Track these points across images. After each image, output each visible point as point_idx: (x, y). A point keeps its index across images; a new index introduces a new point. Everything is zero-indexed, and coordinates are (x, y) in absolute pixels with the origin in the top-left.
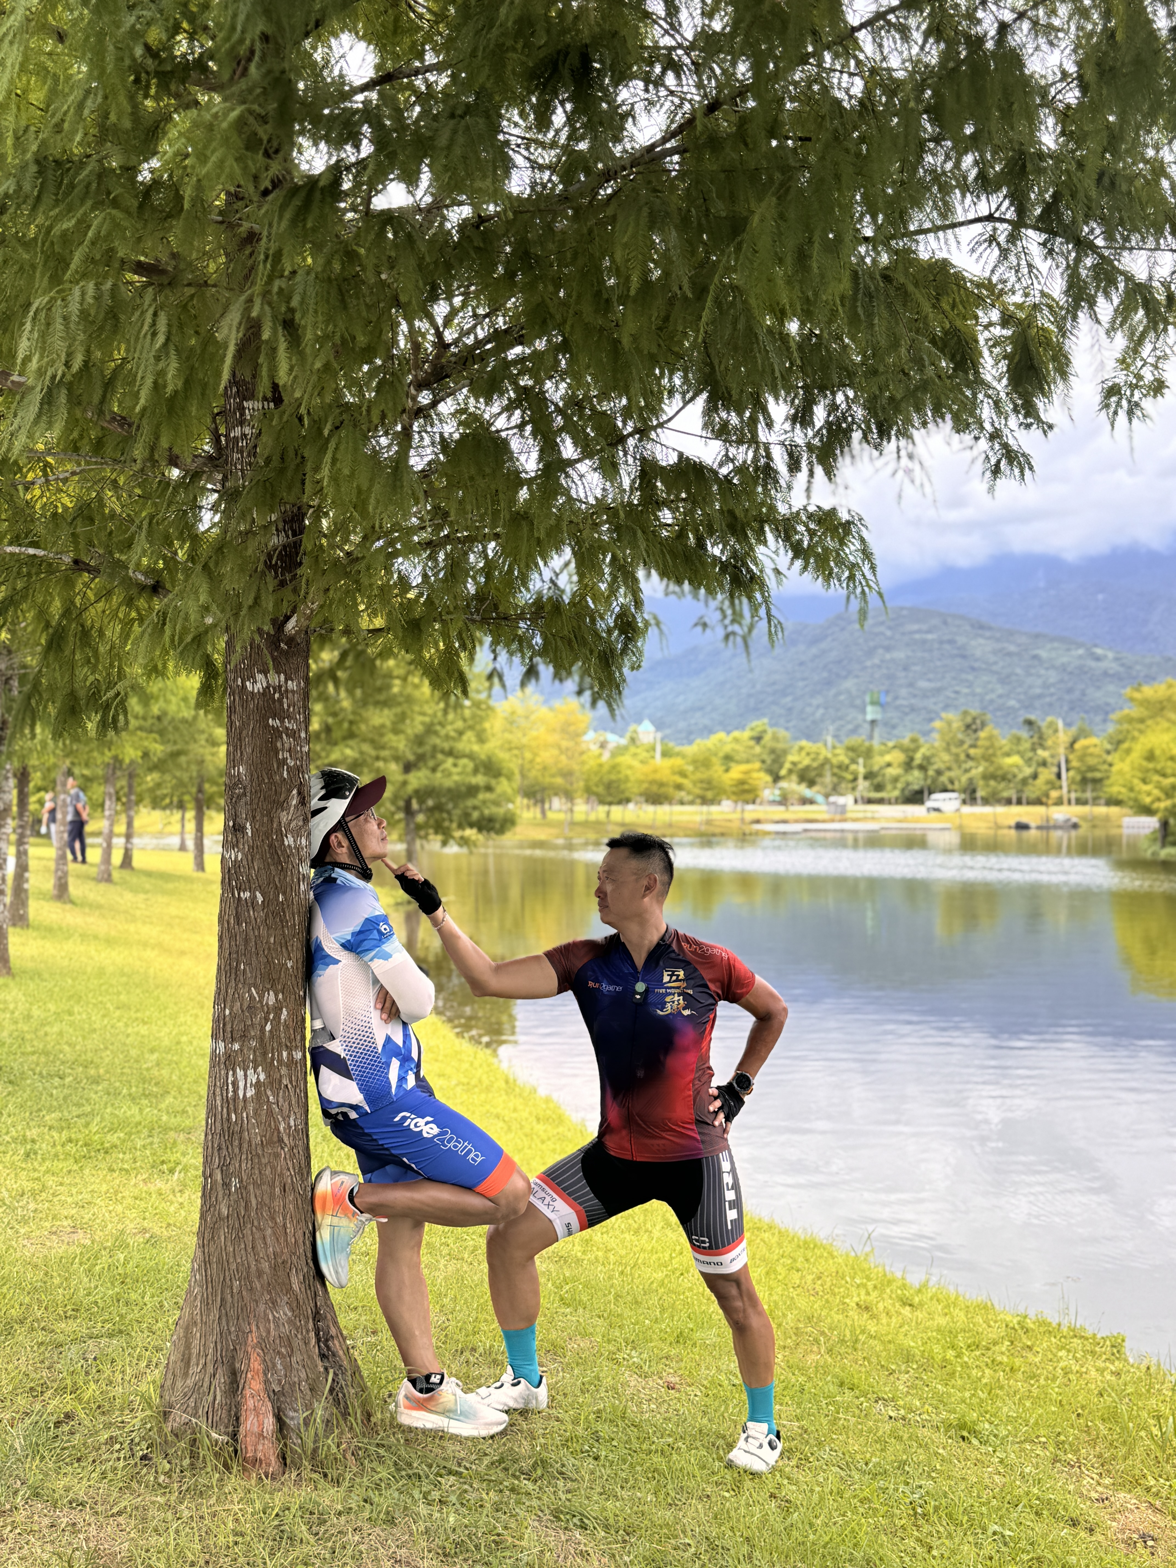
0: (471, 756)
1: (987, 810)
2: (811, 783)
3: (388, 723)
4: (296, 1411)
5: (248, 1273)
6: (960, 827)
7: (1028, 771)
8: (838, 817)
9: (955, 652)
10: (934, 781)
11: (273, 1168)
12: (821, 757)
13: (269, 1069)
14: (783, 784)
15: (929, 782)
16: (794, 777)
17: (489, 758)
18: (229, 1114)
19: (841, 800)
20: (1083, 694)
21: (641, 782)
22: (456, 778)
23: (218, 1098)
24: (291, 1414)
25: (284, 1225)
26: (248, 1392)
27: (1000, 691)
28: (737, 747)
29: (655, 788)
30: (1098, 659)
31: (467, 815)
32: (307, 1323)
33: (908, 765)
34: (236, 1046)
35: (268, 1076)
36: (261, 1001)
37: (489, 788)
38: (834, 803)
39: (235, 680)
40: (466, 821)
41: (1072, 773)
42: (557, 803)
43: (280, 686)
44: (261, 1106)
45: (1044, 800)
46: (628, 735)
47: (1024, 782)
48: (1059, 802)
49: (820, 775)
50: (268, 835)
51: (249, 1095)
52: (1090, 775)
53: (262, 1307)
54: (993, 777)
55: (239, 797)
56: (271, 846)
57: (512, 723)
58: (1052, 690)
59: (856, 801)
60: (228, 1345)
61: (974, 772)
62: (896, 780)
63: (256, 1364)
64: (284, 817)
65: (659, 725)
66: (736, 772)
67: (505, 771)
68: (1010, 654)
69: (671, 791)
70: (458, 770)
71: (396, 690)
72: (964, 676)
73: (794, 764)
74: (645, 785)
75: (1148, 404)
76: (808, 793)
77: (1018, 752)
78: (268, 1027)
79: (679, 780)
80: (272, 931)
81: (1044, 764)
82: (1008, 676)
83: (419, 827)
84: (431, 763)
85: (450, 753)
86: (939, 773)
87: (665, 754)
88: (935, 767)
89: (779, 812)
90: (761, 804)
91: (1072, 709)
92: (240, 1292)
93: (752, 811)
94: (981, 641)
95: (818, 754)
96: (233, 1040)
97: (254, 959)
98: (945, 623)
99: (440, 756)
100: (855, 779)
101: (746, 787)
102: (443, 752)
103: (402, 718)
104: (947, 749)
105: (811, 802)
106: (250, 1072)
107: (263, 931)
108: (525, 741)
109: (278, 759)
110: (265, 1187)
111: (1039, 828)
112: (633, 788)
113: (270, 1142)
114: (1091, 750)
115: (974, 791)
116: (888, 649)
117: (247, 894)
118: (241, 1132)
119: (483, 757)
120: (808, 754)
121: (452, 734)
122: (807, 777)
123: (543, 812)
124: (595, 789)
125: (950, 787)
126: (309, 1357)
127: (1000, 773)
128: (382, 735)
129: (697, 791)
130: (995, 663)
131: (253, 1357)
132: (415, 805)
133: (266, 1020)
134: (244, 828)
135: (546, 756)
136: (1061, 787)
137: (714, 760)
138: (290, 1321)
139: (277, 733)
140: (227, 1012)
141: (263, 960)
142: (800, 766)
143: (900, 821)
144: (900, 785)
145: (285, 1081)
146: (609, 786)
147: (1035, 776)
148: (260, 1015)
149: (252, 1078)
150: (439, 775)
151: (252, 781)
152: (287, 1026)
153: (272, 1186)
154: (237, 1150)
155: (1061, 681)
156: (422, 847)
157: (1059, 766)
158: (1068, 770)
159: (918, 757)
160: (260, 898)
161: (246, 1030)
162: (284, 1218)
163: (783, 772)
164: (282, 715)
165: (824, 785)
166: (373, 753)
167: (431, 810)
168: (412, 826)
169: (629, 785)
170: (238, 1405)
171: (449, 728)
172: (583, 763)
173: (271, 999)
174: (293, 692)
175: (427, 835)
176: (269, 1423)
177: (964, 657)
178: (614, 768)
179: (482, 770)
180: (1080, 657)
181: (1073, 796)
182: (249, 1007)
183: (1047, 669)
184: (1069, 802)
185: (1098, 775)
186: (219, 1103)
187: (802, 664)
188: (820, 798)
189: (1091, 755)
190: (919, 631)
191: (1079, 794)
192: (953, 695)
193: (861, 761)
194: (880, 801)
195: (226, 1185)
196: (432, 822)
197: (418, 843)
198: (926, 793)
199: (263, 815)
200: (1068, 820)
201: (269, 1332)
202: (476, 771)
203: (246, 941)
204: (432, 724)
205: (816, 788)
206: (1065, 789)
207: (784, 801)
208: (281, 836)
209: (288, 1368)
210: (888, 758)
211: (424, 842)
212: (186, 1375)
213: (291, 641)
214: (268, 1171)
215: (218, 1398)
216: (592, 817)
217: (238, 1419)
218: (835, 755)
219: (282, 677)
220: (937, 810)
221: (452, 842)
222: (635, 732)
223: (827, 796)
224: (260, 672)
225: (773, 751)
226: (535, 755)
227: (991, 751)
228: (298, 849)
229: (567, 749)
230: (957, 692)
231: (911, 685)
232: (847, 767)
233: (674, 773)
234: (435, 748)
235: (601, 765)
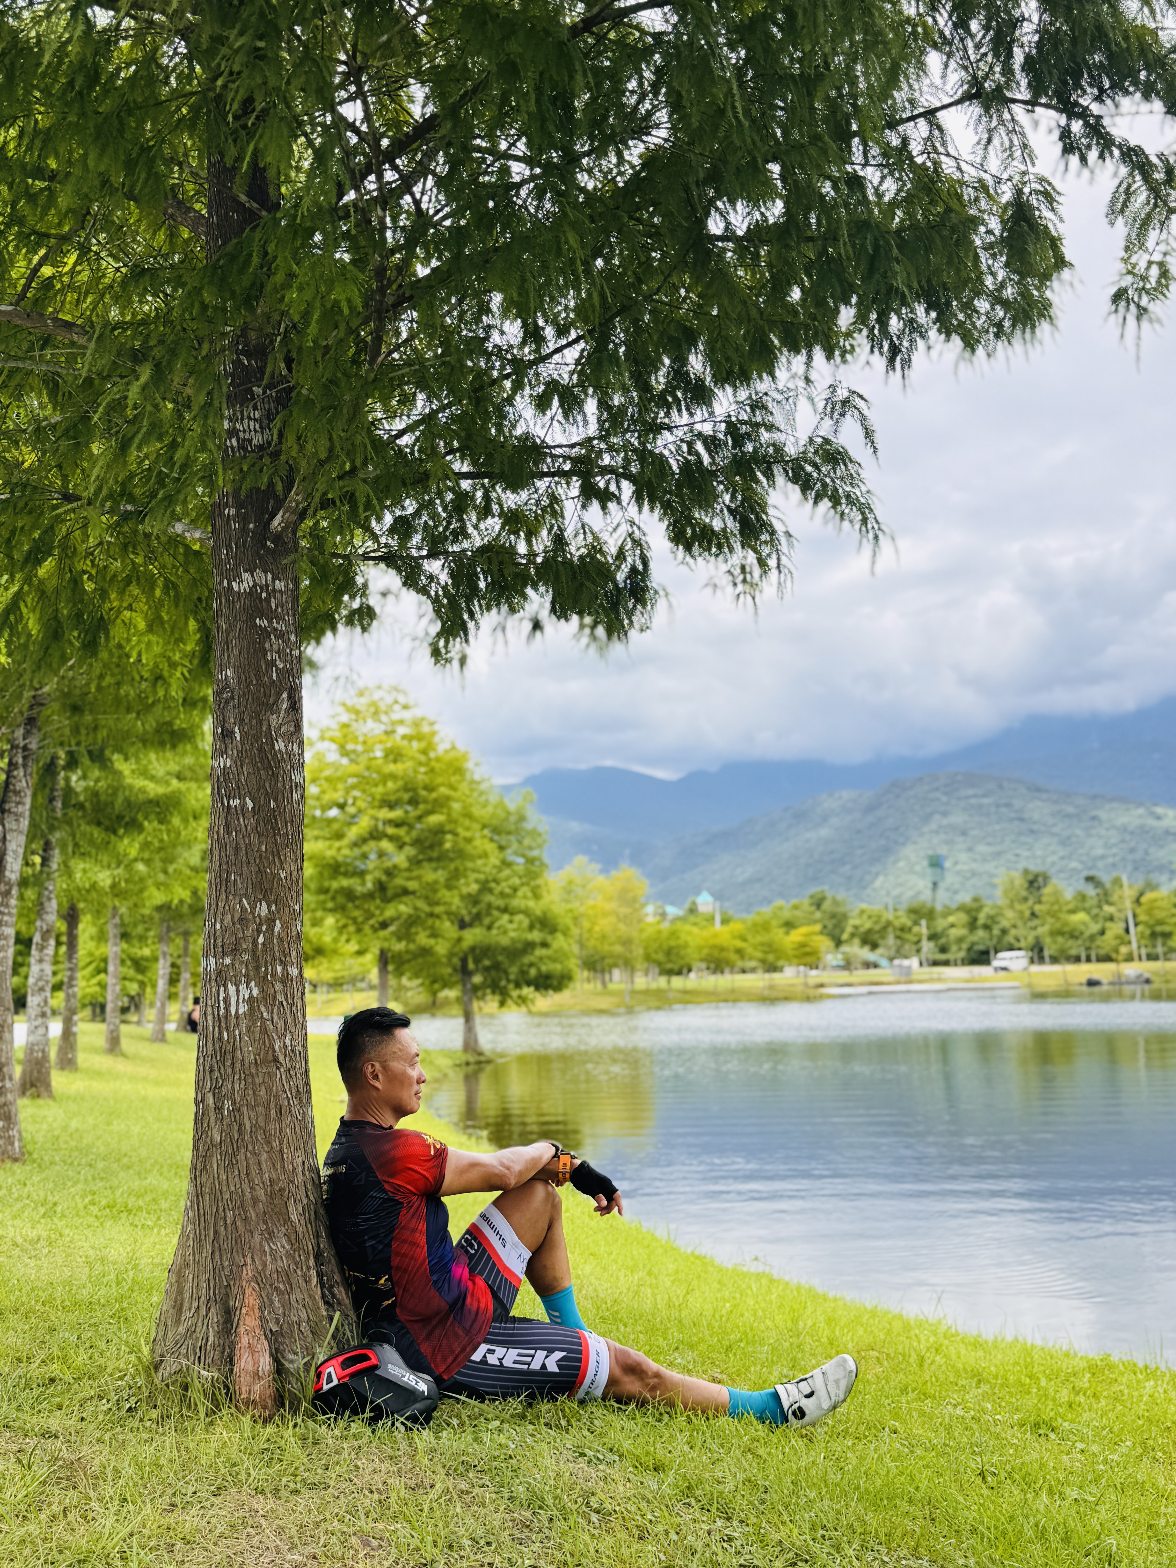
0: (526, 912)
1: (1056, 968)
2: (874, 946)
3: (442, 880)
4: (296, 1353)
5: (242, 1202)
6: (1029, 985)
7: (1095, 928)
8: (903, 979)
9: (1013, 815)
10: (1000, 940)
11: (269, 1090)
12: (883, 920)
13: (262, 982)
14: (845, 948)
15: (995, 941)
16: (856, 941)
17: (544, 913)
18: (220, 1033)
19: (906, 963)
20: (1146, 853)
21: (700, 948)
22: (513, 934)
23: (210, 1018)
24: (291, 1356)
25: (281, 1152)
26: (242, 1329)
27: (1062, 853)
28: (797, 913)
29: (716, 953)
30: (1159, 818)
31: (523, 973)
32: (308, 1259)
33: (972, 925)
34: (228, 961)
35: (262, 991)
36: (252, 912)
37: (545, 945)
38: (900, 966)
39: (221, 582)
40: (523, 980)
41: (1140, 928)
42: (616, 973)
43: (267, 586)
44: (254, 1023)
45: (1114, 956)
46: (687, 906)
47: (1092, 938)
48: (1129, 958)
49: (883, 938)
50: (257, 738)
51: (241, 1011)
52: (1159, 929)
53: (257, 1238)
54: (1060, 933)
55: (227, 702)
56: (260, 749)
57: (569, 892)
58: (1114, 850)
59: (921, 964)
60: (221, 1281)
61: (1040, 930)
62: (960, 940)
63: (252, 1299)
64: (274, 720)
65: (718, 896)
66: (796, 936)
67: (561, 927)
68: (1068, 816)
69: (733, 957)
70: (514, 926)
71: (448, 846)
72: (1023, 839)
73: (856, 927)
74: (705, 951)
75: (1155, 308)
76: (871, 956)
77: (1084, 909)
78: (261, 940)
79: (739, 944)
80: (263, 839)
81: (1111, 918)
82: (1069, 838)
83: (475, 989)
84: (487, 921)
85: (505, 910)
86: (1004, 932)
87: (725, 921)
88: (1000, 926)
89: (843, 976)
90: (824, 968)
91: (1136, 869)
92: (234, 1222)
93: (814, 975)
94: (1039, 803)
95: (879, 917)
96: (224, 954)
97: (245, 869)
98: (1001, 787)
99: (495, 913)
100: (918, 942)
101: (808, 949)
102: (498, 909)
103: (456, 875)
104: (1011, 906)
105: (876, 966)
106: (243, 987)
107: (254, 839)
108: (582, 909)
109: (266, 661)
110: (260, 1109)
111: (1112, 983)
112: (692, 955)
113: (265, 1062)
114: (1159, 904)
115: (1041, 950)
116: (945, 814)
117: (237, 802)
118: (234, 1051)
119: (538, 912)
120: (870, 917)
121: (508, 891)
122: (870, 940)
123: (604, 984)
124: (654, 956)
125: (1017, 945)
126: (310, 1296)
127: (1066, 929)
128: (435, 891)
129: (759, 955)
130: (1054, 825)
131: (248, 1291)
132: (471, 966)
133: (259, 932)
134: (233, 732)
135: (604, 925)
136: (1130, 943)
137: (774, 923)
138: (288, 1255)
139: (265, 633)
140: (218, 926)
141: (254, 869)
142: (862, 930)
143: (967, 981)
144: (965, 946)
145: (280, 997)
146: (669, 952)
147: (1102, 932)
148: (252, 927)
149: (245, 993)
150: (494, 932)
151: (239, 684)
152: (281, 939)
153: (268, 1108)
154: (229, 1071)
155: (1123, 841)
156: (480, 1009)
157: (1127, 922)
158: (1136, 925)
159: (982, 918)
160: (250, 805)
161: (237, 943)
162: (281, 1144)
163: (845, 936)
164: (270, 615)
165: (888, 948)
166: (427, 909)
167: (487, 969)
168: (469, 986)
169: (689, 951)
170: (232, 1346)
171: (504, 884)
172: (642, 931)
173: (263, 910)
174: (281, 591)
175: (484, 995)
176: (265, 1363)
177: (1021, 820)
178: (674, 934)
179: (538, 926)
180: (1140, 816)
181: (1144, 952)
182: (241, 919)
183: (1108, 829)
184: (1140, 959)
185: (1167, 928)
186: (210, 1022)
187: (859, 832)
188: (884, 962)
189: (1159, 908)
190: (975, 796)
191: (1150, 950)
192: (1013, 859)
193: (924, 922)
194: (946, 963)
195: (219, 1109)
196: (489, 981)
197: (476, 1005)
198: (992, 953)
199: (251, 718)
200: (1140, 976)
201: (265, 1265)
202: (531, 927)
203: (237, 850)
204: (487, 881)
205: (880, 951)
206: (1134, 945)
207: (847, 966)
208: (271, 742)
209: (287, 1305)
210: (951, 919)
211: (482, 1004)
212: (178, 1322)
213: (278, 538)
214: (263, 1092)
215: (211, 1339)
216: (654, 986)
217: (232, 1360)
218: (897, 918)
219: (269, 576)
220: (1004, 969)
221: (509, 1002)
222: (694, 903)
223: (891, 959)
224: (245, 571)
225: (833, 916)
226: (594, 923)
227: (1056, 907)
228: (290, 754)
229: (626, 917)
230: (1017, 855)
231: (970, 850)
232: (910, 930)
233: (734, 937)
234: (489, 906)
235: (659, 932)
